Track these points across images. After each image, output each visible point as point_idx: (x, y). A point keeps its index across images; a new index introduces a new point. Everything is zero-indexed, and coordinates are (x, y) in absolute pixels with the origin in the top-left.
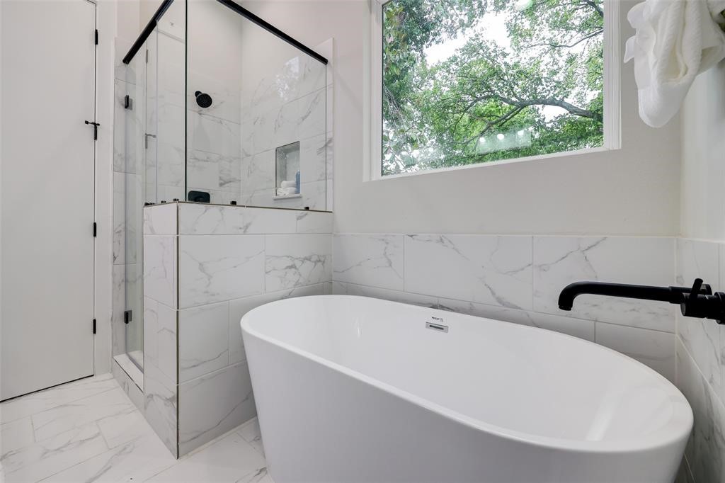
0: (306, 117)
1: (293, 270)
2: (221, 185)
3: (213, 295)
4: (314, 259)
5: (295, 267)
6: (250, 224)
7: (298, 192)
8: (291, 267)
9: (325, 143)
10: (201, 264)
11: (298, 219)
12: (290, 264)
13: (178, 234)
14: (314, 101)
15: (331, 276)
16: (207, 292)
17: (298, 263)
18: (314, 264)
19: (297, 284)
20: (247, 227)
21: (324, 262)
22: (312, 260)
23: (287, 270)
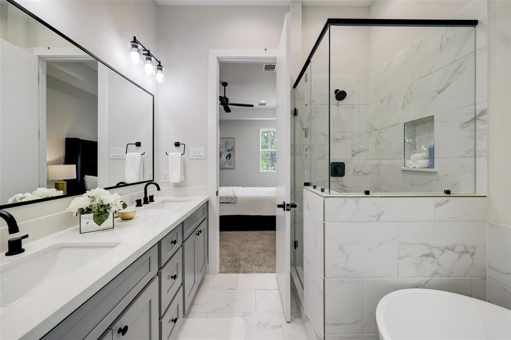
0: (443, 90)
1: (431, 259)
2: (353, 155)
3: (350, 271)
4: (459, 248)
5: (433, 256)
6: (383, 212)
7: (431, 166)
8: (428, 255)
9: (473, 116)
10: (341, 246)
11: (436, 207)
12: (427, 252)
13: (324, 221)
14: (455, 72)
15: (485, 270)
16: (345, 268)
17: (437, 253)
18: (458, 255)
19: (435, 273)
20: (380, 215)
21: (473, 254)
22: (456, 250)
23: (423, 258)
